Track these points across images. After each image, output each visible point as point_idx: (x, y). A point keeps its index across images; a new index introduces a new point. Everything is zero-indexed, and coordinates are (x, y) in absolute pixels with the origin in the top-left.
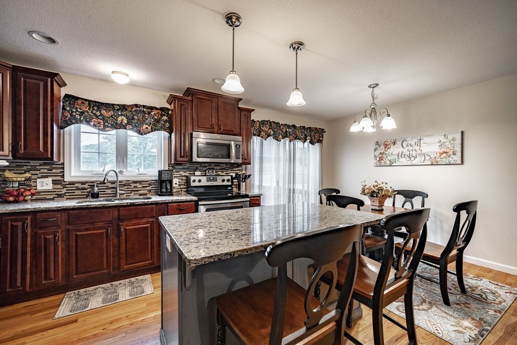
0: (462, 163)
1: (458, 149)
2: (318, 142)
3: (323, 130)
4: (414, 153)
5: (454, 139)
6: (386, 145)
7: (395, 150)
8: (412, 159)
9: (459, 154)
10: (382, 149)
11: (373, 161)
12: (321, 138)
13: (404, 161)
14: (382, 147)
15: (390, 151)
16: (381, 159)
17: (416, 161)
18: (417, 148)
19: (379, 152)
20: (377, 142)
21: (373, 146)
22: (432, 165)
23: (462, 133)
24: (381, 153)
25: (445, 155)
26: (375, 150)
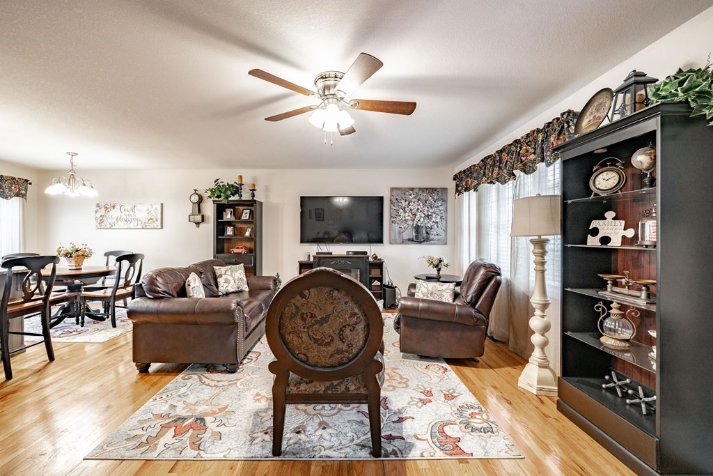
0: (162, 227)
1: (159, 217)
2: (18, 195)
3: (27, 181)
4: (130, 218)
5: (156, 209)
6: (106, 208)
7: (114, 213)
8: (129, 223)
9: (160, 220)
10: (102, 211)
11: (94, 224)
12: (23, 192)
13: (121, 224)
14: (103, 209)
15: (110, 214)
16: (102, 221)
17: (132, 225)
18: (132, 213)
19: (100, 214)
20: (98, 204)
21: (95, 208)
22: (143, 228)
23: (162, 204)
24: (101, 216)
25: (151, 221)
26: (96, 212)
